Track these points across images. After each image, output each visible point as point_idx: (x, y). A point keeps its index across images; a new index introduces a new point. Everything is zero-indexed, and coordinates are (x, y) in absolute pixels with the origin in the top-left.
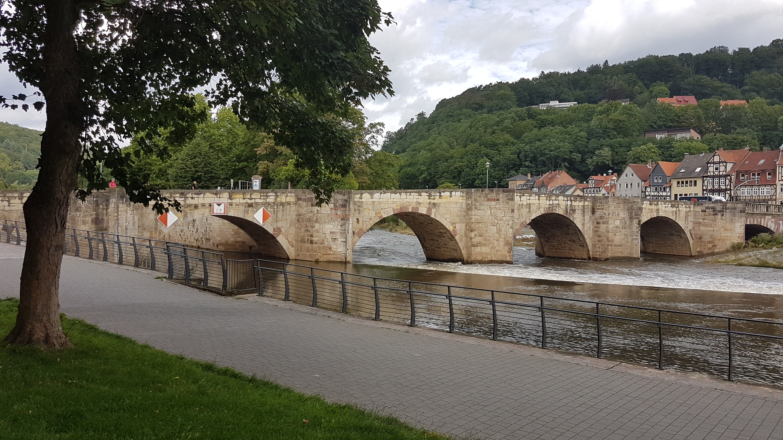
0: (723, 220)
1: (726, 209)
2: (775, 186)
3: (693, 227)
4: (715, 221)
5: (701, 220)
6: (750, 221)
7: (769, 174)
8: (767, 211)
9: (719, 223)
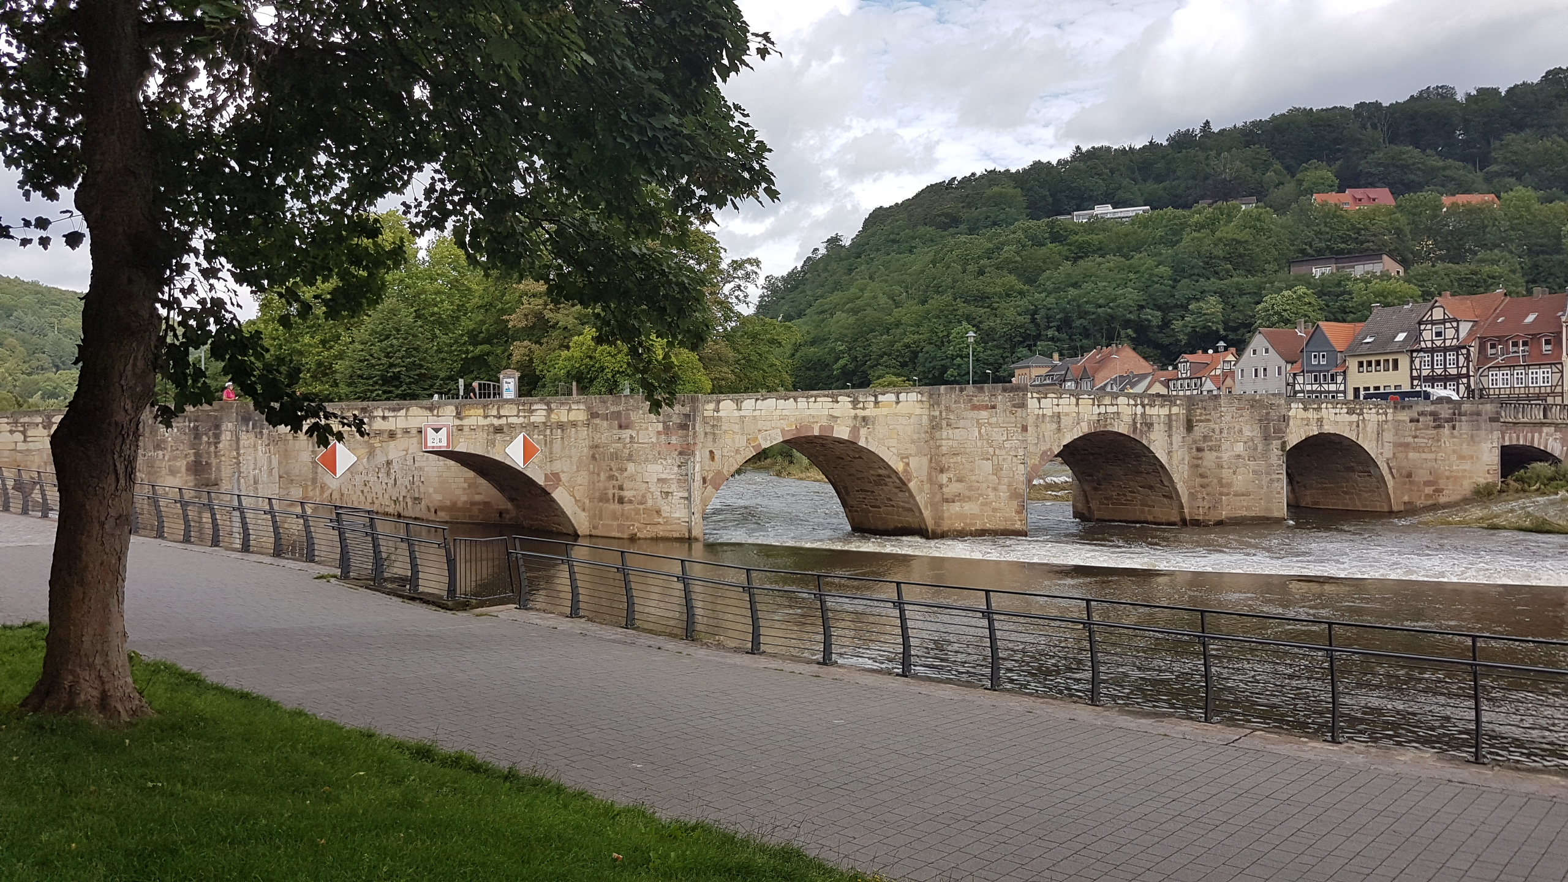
0: (1454, 437)
1: (1460, 414)
2: (1559, 366)
3: (1394, 454)
4: (1439, 441)
5: (1410, 440)
6: (1510, 439)
7: (1548, 342)
8: (1545, 417)
9: (1448, 444)
